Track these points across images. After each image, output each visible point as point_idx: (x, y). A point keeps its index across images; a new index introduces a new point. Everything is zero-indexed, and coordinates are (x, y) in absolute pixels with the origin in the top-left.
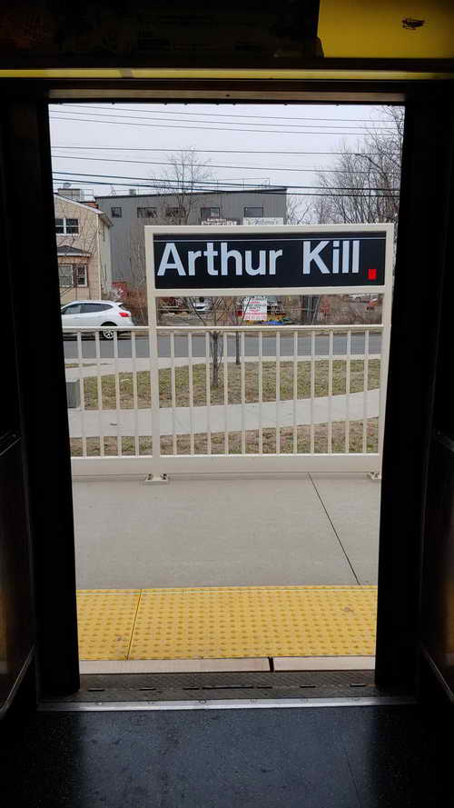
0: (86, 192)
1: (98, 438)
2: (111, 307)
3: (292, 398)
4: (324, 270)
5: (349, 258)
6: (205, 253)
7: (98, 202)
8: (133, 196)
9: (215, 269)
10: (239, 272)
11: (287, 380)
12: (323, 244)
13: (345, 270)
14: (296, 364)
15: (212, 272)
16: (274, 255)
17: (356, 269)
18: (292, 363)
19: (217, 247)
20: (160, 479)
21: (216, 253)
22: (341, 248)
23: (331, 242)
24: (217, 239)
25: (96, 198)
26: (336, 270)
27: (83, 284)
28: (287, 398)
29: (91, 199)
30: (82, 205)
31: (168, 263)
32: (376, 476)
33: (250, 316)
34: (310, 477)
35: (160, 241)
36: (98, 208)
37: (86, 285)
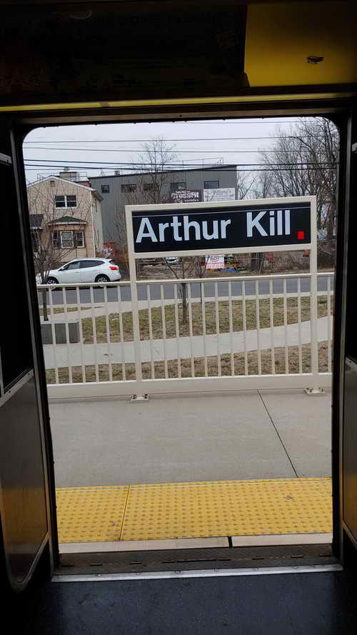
0: (81, 175)
1: (94, 366)
4: (263, 233)
5: (282, 225)
6: (172, 225)
7: (91, 181)
8: (117, 176)
9: (180, 236)
10: (198, 237)
12: (262, 214)
13: (280, 233)
15: (177, 238)
16: (224, 223)
17: (288, 232)
19: (181, 220)
20: (142, 398)
21: (180, 224)
22: (275, 216)
23: (268, 212)
24: (180, 213)
25: (89, 179)
26: (272, 233)
29: (85, 179)
30: (79, 185)
31: (144, 233)
32: (311, 392)
33: (211, 265)
34: (259, 393)
35: (137, 217)
36: (90, 186)
37: (83, 246)
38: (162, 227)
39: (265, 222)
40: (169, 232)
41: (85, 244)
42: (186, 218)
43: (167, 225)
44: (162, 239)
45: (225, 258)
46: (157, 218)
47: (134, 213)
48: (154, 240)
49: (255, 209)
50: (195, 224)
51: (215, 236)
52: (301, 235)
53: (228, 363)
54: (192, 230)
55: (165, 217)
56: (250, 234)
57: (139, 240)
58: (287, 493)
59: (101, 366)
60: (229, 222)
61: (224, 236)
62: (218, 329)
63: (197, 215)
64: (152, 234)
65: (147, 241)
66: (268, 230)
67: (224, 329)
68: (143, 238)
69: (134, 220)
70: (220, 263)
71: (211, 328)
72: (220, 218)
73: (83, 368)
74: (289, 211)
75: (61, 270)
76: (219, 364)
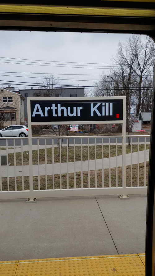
0: (16, 88)
1: (14, 177)
2: (23, 127)
3: (87, 160)
4: (99, 114)
5: (109, 110)
6: (52, 108)
7: (20, 92)
8: (32, 89)
9: (56, 114)
10: (65, 115)
11: (86, 153)
12: (98, 105)
13: (107, 114)
14: (89, 147)
15: (54, 115)
16: (79, 109)
17: (111, 114)
18: (87, 146)
19: (56, 106)
20: (33, 200)
21: (56, 108)
22: (105, 106)
23: (101, 104)
24: (56, 102)
25: (19, 90)
26: (103, 114)
27: (14, 119)
28: (86, 160)
29: (18, 90)
30: (14, 93)
31: (36, 111)
32: (122, 197)
33: (72, 130)
34: (96, 198)
35: (33, 103)
36: (19, 94)
37: (15, 120)
38: (47, 109)
39: (100, 109)
40: (50, 111)
41: (16, 119)
42: (59, 105)
43: (49, 108)
44: (46, 115)
45: (79, 127)
46: (44, 104)
47: (32, 101)
48: (42, 115)
49: (95, 102)
50: (64, 108)
51: (74, 115)
52: (118, 116)
53: (79, 177)
54: (62, 111)
55: (49, 104)
56: (92, 114)
57: (34, 115)
58: (113, 267)
59: (17, 178)
60: (82, 108)
61: (79, 115)
62: (75, 160)
63: (65, 104)
64: (41, 112)
65: (38, 116)
66: (101, 113)
67: (78, 159)
68: (36, 114)
69: (31, 104)
70: (76, 129)
71: (71, 159)
72: (77, 106)
73: (8, 179)
74: (112, 103)
75: (3, 130)
76: (75, 177)
